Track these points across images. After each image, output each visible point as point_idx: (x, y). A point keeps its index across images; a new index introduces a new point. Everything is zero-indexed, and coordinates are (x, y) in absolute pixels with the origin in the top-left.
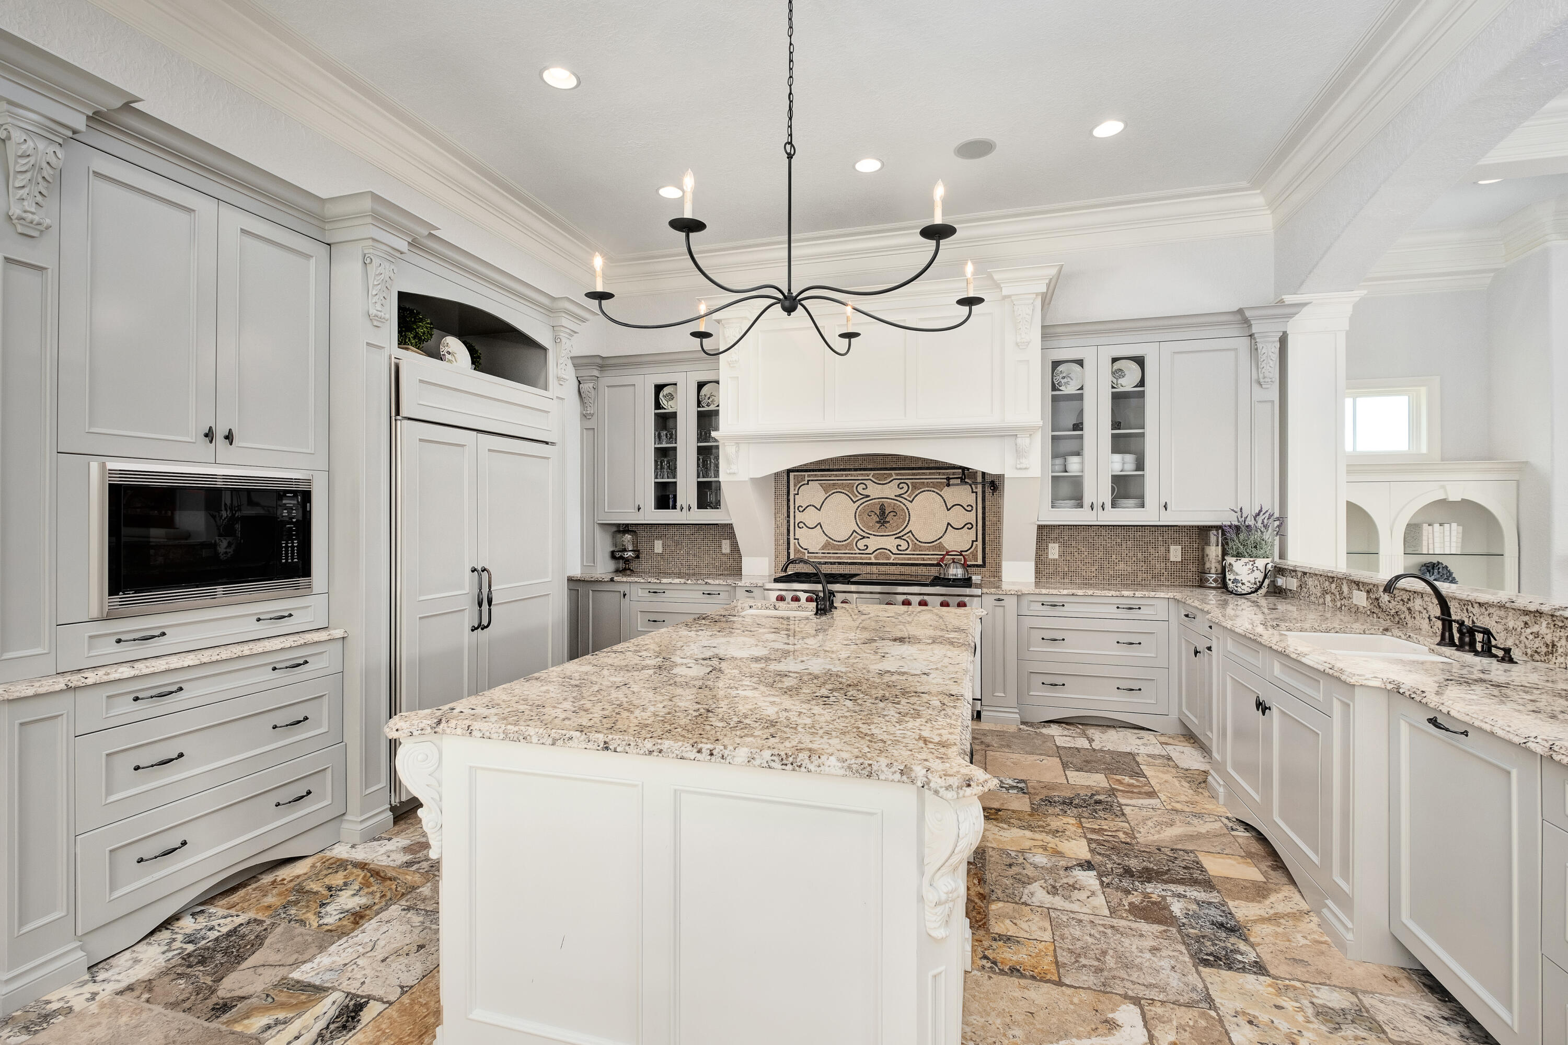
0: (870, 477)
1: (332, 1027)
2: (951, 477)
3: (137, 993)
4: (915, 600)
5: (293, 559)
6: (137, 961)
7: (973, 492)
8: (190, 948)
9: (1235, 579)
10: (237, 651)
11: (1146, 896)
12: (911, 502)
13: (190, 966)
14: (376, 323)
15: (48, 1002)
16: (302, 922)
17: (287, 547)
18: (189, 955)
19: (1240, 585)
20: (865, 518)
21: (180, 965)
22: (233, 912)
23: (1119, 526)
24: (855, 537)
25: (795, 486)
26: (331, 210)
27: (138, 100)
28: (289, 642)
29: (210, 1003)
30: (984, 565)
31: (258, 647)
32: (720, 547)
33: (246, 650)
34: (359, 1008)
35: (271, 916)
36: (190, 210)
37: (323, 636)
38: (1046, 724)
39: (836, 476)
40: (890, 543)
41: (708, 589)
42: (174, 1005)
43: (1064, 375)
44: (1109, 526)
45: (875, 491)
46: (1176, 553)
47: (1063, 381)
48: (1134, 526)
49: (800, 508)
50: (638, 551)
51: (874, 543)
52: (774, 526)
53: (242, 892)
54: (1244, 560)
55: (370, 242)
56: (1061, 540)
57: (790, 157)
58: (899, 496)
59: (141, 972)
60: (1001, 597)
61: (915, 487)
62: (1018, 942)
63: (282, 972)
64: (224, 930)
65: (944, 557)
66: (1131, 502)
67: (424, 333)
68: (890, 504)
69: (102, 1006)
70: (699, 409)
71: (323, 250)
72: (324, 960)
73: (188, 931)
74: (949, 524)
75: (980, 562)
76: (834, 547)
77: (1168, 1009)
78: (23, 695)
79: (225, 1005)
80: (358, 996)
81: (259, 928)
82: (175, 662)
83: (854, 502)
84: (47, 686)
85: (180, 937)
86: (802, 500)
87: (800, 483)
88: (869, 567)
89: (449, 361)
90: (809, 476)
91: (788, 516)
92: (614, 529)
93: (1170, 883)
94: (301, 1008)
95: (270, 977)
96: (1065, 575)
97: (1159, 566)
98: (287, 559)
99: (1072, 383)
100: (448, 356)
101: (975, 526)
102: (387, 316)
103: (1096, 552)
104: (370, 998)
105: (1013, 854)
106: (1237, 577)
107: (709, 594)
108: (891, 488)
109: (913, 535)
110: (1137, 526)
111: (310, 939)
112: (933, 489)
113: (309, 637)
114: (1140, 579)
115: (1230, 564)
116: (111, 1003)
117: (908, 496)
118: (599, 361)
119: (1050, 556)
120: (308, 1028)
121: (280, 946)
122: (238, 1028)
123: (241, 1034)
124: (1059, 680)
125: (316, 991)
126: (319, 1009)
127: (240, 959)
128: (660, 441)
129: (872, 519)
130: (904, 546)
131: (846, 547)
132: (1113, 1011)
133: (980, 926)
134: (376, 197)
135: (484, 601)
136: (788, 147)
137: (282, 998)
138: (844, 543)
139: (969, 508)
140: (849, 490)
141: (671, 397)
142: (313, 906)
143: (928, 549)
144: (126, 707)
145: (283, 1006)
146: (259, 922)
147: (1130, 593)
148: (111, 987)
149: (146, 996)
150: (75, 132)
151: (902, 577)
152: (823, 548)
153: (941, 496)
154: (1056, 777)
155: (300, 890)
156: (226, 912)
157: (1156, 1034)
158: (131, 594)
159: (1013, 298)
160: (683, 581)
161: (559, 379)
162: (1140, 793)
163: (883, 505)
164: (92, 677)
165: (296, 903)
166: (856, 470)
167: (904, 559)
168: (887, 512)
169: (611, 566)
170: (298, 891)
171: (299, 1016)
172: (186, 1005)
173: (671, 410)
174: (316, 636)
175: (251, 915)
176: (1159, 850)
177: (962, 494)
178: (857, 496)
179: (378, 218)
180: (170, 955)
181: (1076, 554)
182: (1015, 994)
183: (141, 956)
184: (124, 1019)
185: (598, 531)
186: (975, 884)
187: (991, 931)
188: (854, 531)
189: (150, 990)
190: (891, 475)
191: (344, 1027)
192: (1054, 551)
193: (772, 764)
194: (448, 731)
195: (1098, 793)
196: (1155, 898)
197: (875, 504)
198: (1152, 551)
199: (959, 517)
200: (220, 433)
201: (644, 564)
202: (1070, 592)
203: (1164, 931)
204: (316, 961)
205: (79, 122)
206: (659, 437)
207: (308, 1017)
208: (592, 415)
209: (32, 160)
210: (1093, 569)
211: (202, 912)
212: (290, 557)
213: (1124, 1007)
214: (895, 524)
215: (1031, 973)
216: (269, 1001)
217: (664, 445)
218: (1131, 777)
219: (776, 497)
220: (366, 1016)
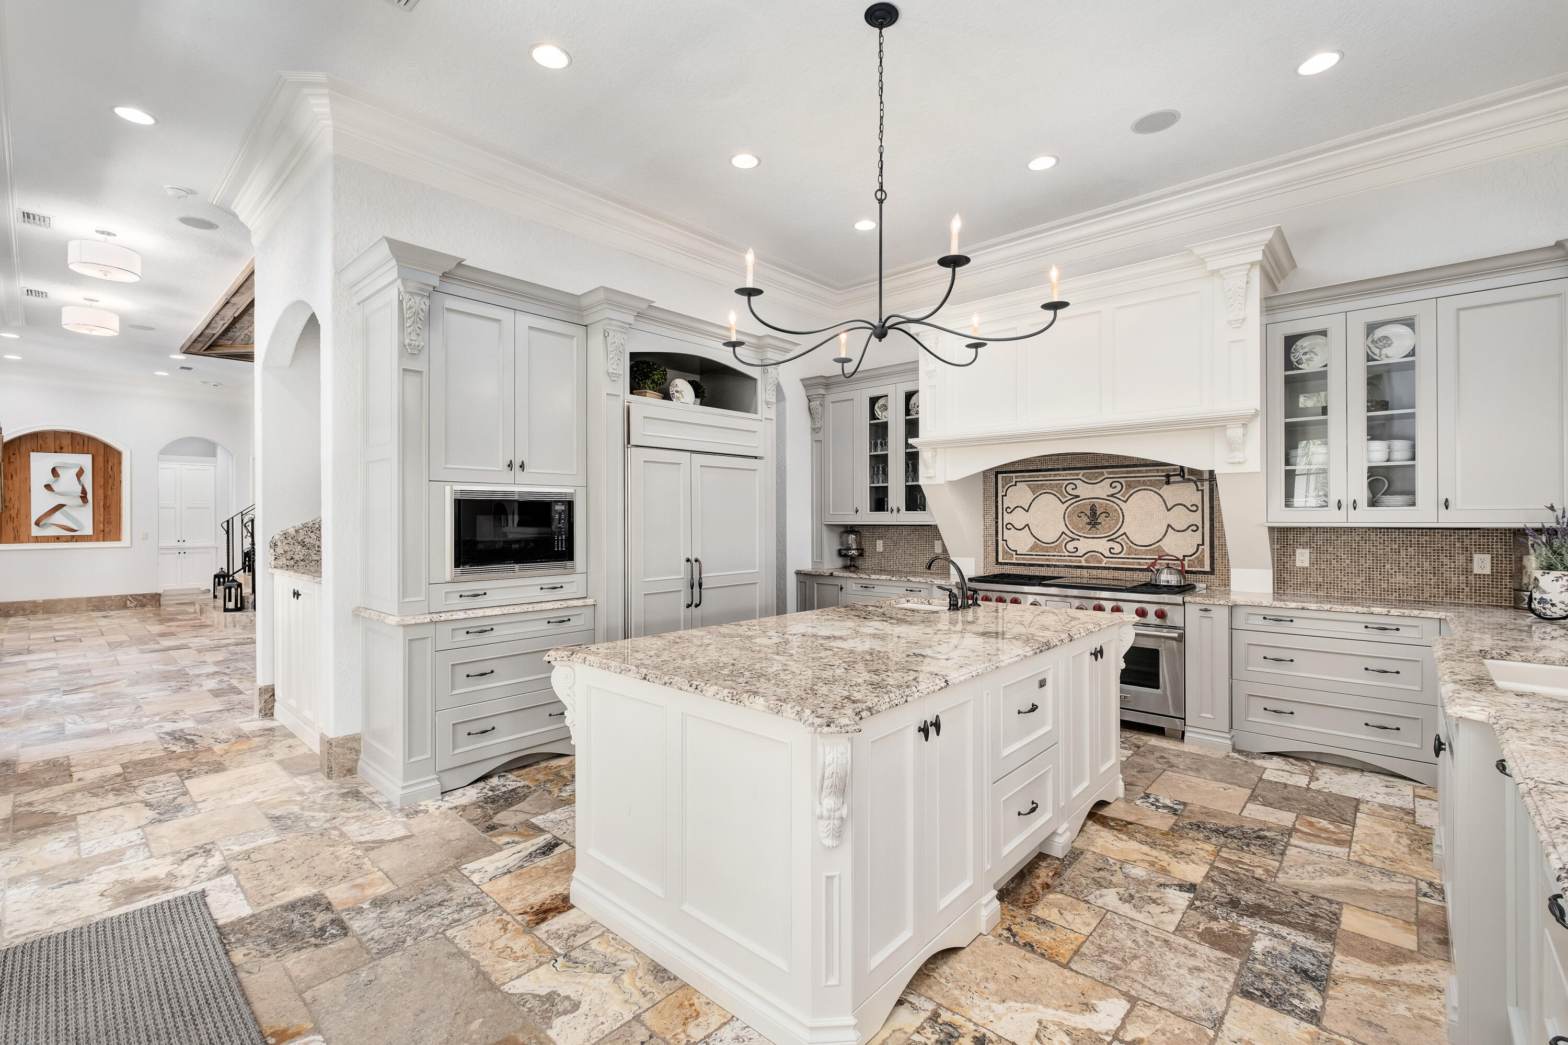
0: (1080, 477)
1: (538, 851)
2: (1172, 473)
3: (457, 811)
4: (1108, 605)
5: (562, 548)
6: (464, 795)
7: (1198, 490)
8: (491, 793)
9: (1542, 599)
10: (525, 608)
11: (1235, 926)
12: (1125, 502)
13: (486, 803)
14: (613, 379)
15: (420, 806)
16: (550, 792)
17: (558, 540)
18: (489, 797)
19: (1548, 606)
20: (1074, 519)
21: (482, 801)
22: (518, 779)
23: (1395, 528)
24: (1064, 539)
25: (1003, 487)
26: (586, 302)
27: (464, 260)
28: (557, 605)
29: (487, 824)
30: (1212, 572)
31: (538, 607)
32: (933, 546)
33: (530, 608)
34: (557, 845)
35: (536, 786)
36: (498, 321)
37: (580, 603)
38: (1268, 756)
39: (1044, 476)
40: (1102, 546)
41: (910, 585)
42: (471, 821)
43: (1306, 350)
44: (1381, 528)
45: (1085, 491)
46: (1482, 564)
47: (1304, 358)
48: (1418, 529)
49: (1008, 510)
50: (863, 549)
51: (1084, 545)
52: (982, 527)
53: (528, 769)
54: (1554, 574)
55: (607, 321)
56: (1314, 545)
57: (881, 201)
58: (1112, 495)
59: (464, 801)
60: (1208, 608)
61: (1129, 486)
62: (1052, 927)
63: (526, 816)
64: (510, 788)
65: (1155, 562)
66: (1399, 499)
67: (658, 379)
68: (1101, 504)
69: (441, 813)
70: (907, 418)
71: (582, 330)
72: (551, 816)
73: (493, 785)
74: (1169, 526)
75: (1207, 568)
76: (1042, 549)
77: (1163, 1015)
78: (409, 623)
79: (493, 827)
80: (559, 839)
81: (527, 791)
82: (489, 612)
83: (1063, 503)
84: (420, 620)
85: (488, 787)
86: (1009, 502)
87: (1009, 485)
88: (1079, 570)
89: (678, 398)
90: (1016, 477)
91: (997, 518)
92: (843, 529)
93: (1278, 923)
94: (527, 837)
95: (521, 817)
96: (1319, 586)
97: (1456, 580)
98: (558, 548)
99: (1316, 359)
100: (676, 394)
101: (1200, 528)
102: (621, 372)
103: (1362, 561)
104: (564, 841)
105: (1111, 861)
106: (1545, 596)
107: (911, 591)
108: (1103, 487)
109: (1127, 537)
110: (1422, 529)
111: (549, 802)
112: (1150, 488)
113: (571, 603)
114: (1426, 595)
115: (1536, 579)
116: (445, 813)
117: (1122, 495)
118: (823, 380)
119: (1299, 564)
120: (526, 849)
121: (533, 803)
122: (494, 840)
123: (494, 843)
124: (1287, 707)
125: (540, 830)
126: (536, 841)
127: (511, 805)
128: (876, 450)
129: (1082, 520)
130: (1117, 548)
131: (1054, 549)
132: (1100, 999)
133: (1024, 907)
134: (606, 289)
135: (696, 585)
136: (879, 193)
137: (521, 830)
138: (1052, 545)
139: (1194, 508)
140: (1059, 492)
141: (885, 408)
142: (560, 784)
143: (1146, 552)
144: (461, 637)
145: (520, 834)
146: (529, 787)
147: (1384, 611)
148: (448, 805)
149: (461, 813)
150: (434, 288)
151: (1116, 583)
152: (1032, 549)
153: (1160, 495)
154: (1229, 807)
155: (558, 774)
156: (515, 778)
157: (1128, 1027)
158: (467, 567)
159: (1221, 272)
160: (888, 577)
161: (767, 403)
162: (1327, 839)
163: (1094, 505)
164: (444, 617)
165: (552, 781)
166: (1064, 469)
167: (1118, 563)
168: (1098, 513)
169: (839, 562)
170: (556, 774)
171: (525, 841)
172: (476, 822)
173: (884, 420)
174: (575, 603)
175: (527, 783)
176: (1296, 893)
177: (1187, 493)
178: (1066, 497)
179: (609, 302)
180: (480, 795)
181: (1334, 562)
182: (1013, 961)
183: (467, 793)
184: (448, 822)
185: (825, 532)
186: (1048, 875)
187: (1032, 913)
188: (1063, 533)
189: (464, 811)
190: (1102, 474)
191: (544, 853)
192: (1303, 557)
193: (726, 699)
194: (575, 659)
195: (1269, 829)
196: (1243, 931)
197: (1085, 505)
198: (1446, 561)
199: (1181, 518)
200: (517, 464)
201: (867, 562)
202: (1300, 605)
203: (1225, 959)
204: (547, 815)
205: (436, 282)
206: (876, 445)
207: (529, 843)
208: (820, 429)
209: (414, 309)
210: (1358, 581)
211: (504, 776)
212: (562, 547)
213: (1116, 1000)
214: (1107, 526)
215: (1043, 951)
216: (515, 830)
217: (879, 453)
218: (1332, 822)
219: (985, 499)
220: (558, 850)
